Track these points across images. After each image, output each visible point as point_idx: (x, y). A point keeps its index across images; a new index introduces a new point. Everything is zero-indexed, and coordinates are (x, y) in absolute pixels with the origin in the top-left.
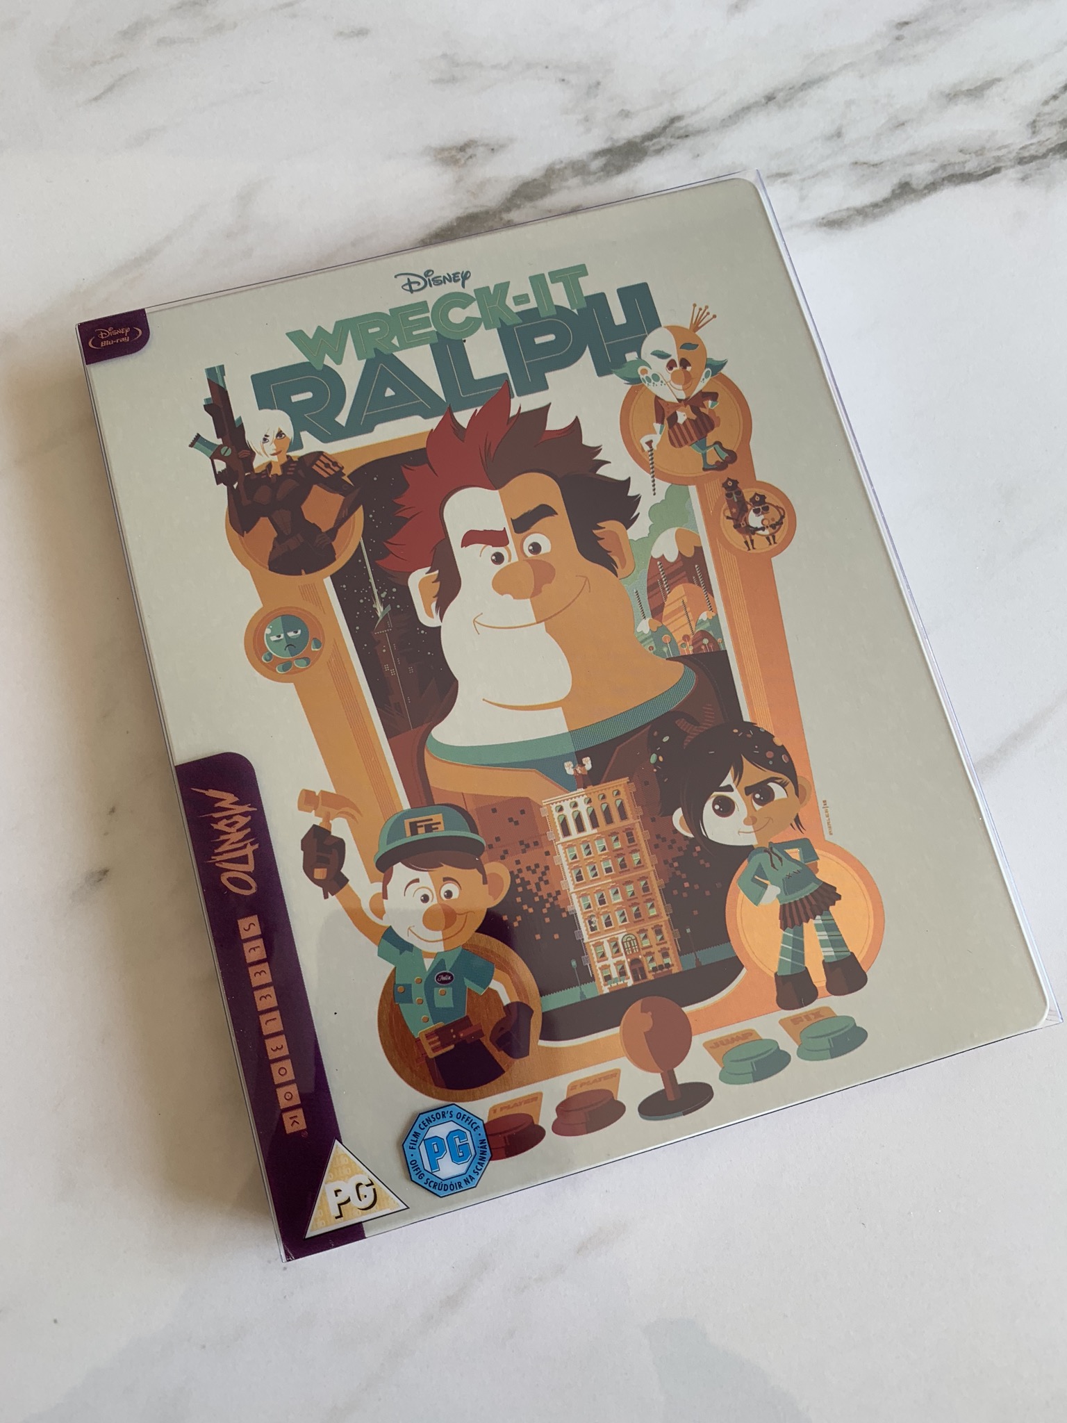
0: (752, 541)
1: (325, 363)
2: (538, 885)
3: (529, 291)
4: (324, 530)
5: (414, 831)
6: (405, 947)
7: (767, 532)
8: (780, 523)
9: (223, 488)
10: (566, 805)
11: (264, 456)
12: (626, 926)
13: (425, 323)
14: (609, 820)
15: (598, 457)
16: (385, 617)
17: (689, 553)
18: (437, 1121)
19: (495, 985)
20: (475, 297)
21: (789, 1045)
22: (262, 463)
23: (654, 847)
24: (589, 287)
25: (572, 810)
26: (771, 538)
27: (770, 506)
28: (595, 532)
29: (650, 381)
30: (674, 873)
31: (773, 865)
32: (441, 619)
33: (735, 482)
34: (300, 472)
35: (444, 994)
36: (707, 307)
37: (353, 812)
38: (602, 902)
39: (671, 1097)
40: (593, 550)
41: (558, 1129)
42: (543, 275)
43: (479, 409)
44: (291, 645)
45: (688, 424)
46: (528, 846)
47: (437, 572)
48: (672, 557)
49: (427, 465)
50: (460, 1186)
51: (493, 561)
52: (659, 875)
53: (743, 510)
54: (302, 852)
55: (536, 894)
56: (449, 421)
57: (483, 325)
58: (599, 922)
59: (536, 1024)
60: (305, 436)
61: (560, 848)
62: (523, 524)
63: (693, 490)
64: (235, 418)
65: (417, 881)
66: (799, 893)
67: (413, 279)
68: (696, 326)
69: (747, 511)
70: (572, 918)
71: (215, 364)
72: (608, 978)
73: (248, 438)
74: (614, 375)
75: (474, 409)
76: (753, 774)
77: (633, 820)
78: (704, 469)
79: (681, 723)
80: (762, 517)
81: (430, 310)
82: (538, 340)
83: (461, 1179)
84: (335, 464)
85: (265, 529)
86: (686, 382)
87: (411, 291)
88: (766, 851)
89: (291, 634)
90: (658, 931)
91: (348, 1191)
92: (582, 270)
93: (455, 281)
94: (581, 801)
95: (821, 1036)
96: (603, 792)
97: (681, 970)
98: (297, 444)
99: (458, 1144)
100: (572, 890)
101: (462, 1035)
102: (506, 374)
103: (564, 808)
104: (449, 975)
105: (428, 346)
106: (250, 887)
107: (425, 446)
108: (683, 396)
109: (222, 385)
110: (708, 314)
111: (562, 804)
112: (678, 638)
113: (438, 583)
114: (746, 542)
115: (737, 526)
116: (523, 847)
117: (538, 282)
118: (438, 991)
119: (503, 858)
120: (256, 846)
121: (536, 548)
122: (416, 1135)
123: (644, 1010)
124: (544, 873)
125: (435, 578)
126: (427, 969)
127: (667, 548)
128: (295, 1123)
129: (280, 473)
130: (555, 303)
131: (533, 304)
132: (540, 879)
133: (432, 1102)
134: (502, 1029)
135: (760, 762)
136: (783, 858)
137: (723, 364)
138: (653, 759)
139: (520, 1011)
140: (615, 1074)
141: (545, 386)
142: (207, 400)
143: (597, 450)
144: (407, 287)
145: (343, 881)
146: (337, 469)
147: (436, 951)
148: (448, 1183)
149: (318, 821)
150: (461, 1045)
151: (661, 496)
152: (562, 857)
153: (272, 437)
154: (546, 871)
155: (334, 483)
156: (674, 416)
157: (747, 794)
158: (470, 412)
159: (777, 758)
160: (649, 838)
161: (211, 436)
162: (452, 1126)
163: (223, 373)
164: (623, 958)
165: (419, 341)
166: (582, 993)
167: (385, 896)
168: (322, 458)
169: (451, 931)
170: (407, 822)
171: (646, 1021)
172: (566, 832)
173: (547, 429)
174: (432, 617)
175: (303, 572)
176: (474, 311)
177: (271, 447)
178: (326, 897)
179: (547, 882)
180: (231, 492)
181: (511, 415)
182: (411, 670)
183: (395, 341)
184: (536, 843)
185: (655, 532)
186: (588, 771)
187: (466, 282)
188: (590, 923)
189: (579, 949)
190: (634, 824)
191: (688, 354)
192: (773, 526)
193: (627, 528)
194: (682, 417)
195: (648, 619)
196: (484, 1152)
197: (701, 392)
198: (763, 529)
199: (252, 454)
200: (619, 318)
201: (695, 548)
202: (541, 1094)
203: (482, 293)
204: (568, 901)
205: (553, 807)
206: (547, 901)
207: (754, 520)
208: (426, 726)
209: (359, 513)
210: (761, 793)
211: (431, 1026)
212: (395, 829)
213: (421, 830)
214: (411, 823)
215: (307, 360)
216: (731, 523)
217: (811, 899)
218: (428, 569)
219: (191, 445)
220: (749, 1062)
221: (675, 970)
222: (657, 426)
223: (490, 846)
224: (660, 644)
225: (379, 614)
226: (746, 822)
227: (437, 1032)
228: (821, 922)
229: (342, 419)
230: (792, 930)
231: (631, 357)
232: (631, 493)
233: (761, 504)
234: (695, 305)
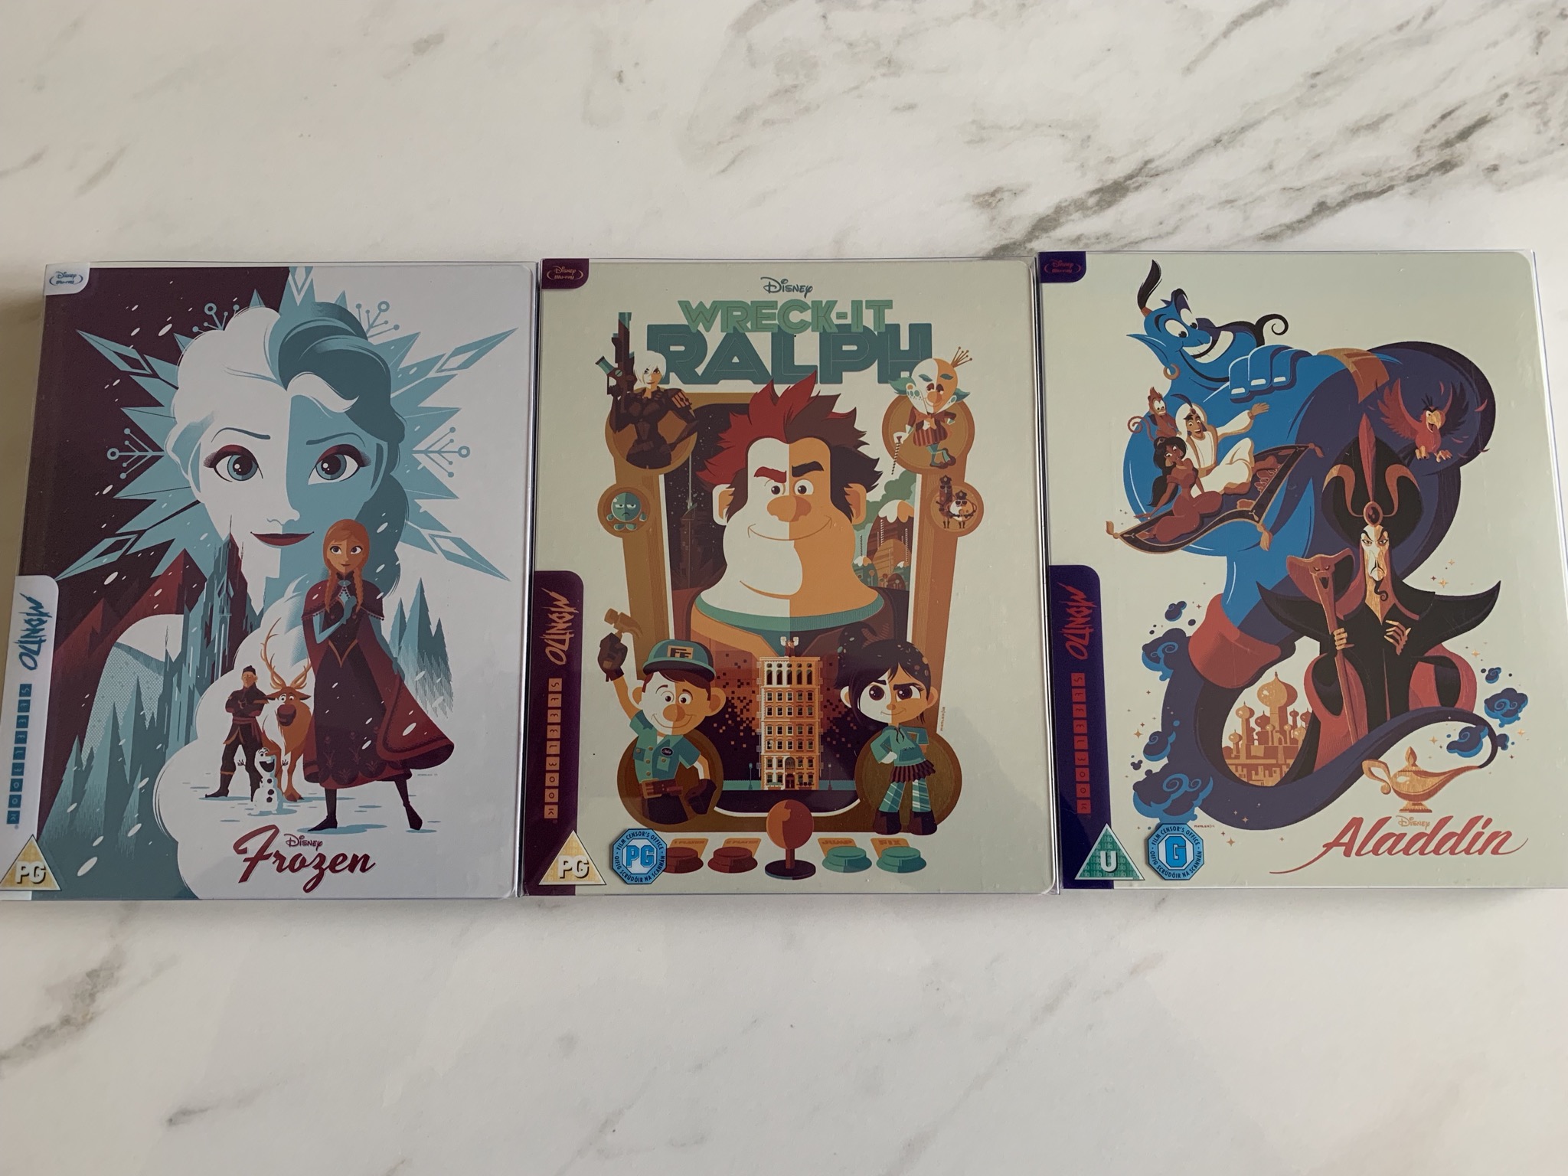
0: (949, 522)
1: (699, 329)
2: (742, 711)
3: (849, 311)
4: (668, 443)
5: (673, 654)
6: (647, 725)
7: (960, 519)
8: (971, 515)
9: (611, 398)
10: (775, 665)
11: (643, 382)
12: (791, 752)
13: (771, 317)
14: (799, 682)
15: (861, 439)
16: (692, 510)
17: (904, 520)
18: (638, 837)
19: (697, 765)
20: (810, 305)
21: (872, 855)
22: (640, 387)
23: (823, 707)
24: (890, 318)
25: (778, 669)
26: (962, 524)
27: (968, 502)
28: (845, 489)
29: (912, 395)
30: (831, 727)
31: (897, 740)
32: (728, 521)
33: (949, 479)
34: (663, 400)
35: (664, 761)
36: (968, 351)
37: (637, 631)
38: (780, 732)
39: (788, 866)
40: (840, 500)
41: (713, 864)
42: (861, 301)
43: (792, 386)
44: (627, 513)
45: (929, 431)
46: (742, 684)
47: (734, 489)
48: (891, 519)
49: (746, 416)
50: (641, 881)
51: (772, 491)
52: (822, 725)
53: (949, 500)
54: (600, 648)
55: (739, 716)
56: (770, 389)
57: (810, 328)
58: (774, 745)
59: (716, 796)
60: (673, 375)
61: (763, 690)
62: (799, 471)
63: (919, 477)
64: (630, 352)
65: (666, 686)
66: (908, 762)
67: (773, 283)
68: (955, 363)
69: (951, 501)
70: (757, 739)
71: (626, 311)
72: (770, 781)
73: (635, 368)
74: (888, 386)
75: (788, 386)
76: (902, 677)
77: (815, 686)
78: (931, 465)
79: (865, 632)
80: (960, 508)
81: (779, 307)
82: (845, 348)
83: (643, 877)
84: (687, 400)
85: (630, 432)
86: (936, 402)
87: (769, 291)
88: (895, 729)
89: (629, 506)
90: (810, 761)
91: (572, 864)
92: (889, 304)
93: (801, 292)
94: (785, 664)
95: (895, 857)
96: (801, 663)
97: (818, 789)
98: (666, 380)
99: (647, 854)
100: (762, 720)
101: (668, 790)
102: (816, 366)
103: (773, 666)
104: (671, 750)
105: (770, 333)
106: (562, 660)
107: (748, 402)
108: (932, 411)
109: (627, 326)
110: (967, 356)
111: (772, 663)
112: (880, 575)
113: (732, 497)
114: (944, 522)
115: (941, 510)
116: (739, 684)
117: (857, 306)
118: (661, 758)
119: (724, 687)
120: (573, 635)
121: (803, 490)
122: (623, 841)
123: (787, 807)
124: (748, 704)
125: (731, 493)
126: (658, 742)
127: (890, 512)
128: (551, 812)
129: (650, 397)
130: (864, 324)
131: (848, 321)
132: (745, 707)
133: (639, 826)
134: (694, 793)
135: (909, 670)
136: (905, 737)
137: (966, 395)
138: (840, 650)
139: (710, 785)
140: (757, 842)
141: (840, 382)
142: (614, 334)
143: (862, 434)
144: (767, 288)
145: (620, 673)
146: (687, 404)
147: (666, 733)
148: (635, 876)
149: (615, 631)
150: (666, 796)
151: (896, 476)
152: (762, 697)
153: (651, 371)
154: (749, 703)
155: (683, 413)
156: (922, 423)
157: (895, 689)
158: (786, 386)
159: (921, 672)
160: (822, 700)
161: (611, 360)
162: (646, 842)
163: (630, 319)
164: (783, 771)
165: (765, 328)
166: (750, 785)
167: (644, 690)
168: (680, 394)
169: (679, 724)
170: (670, 647)
171: (786, 814)
172: (770, 682)
173: (833, 411)
174: (722, 518)
175: (647, 467)
176: (807, 316)
177: (648, 378)
178: (607, 680)
179: (748, 710)
180: (615, 403)
181: (812, 395)
182: (699, 550)
183: (749, 325)
184: (748, 684)
185: (886, 499)
186: (796, 647)
187: (808, 294)
188: (769, 743)
189: (756, 758)
190: (815, 689)
191: (944, 383)
192: (966, 516)
193: (867, 492)
194: (926, 426)
195: (863, 557)
196: (661, 864)
197: (945, 411)
198: (958, 516)
199: (636, 380)
200: (905, 345)
201: (909, 517)
202: (707, 840)
203: (816, 304)
204: (758, 726)
205: (766, 663)
206: (745, 722)
207: (954, 508)
208: (698, 589)
209: (694, 436)
210: (905, 691)
211: (651, 779)
212: (662, 651)
213: (678, 655)
214: (672, 649)
215: (686, 323)
216: (939, 506)
217: (916, 768)
218: (729, 485)
219: (597, 363)
220: (844, 859)
221: (814, 788)
222: (908, 428)
223: (718, 678)
224: (867, 576)
225: (689, 508)
226: (888, 707)
227: (654, 783)
228: (917, 784)
229: (700, 370)
230: (897, 784)
231: (905, 374)
232: (877, 469)
233: (962, 499)
234: (960, 348)
